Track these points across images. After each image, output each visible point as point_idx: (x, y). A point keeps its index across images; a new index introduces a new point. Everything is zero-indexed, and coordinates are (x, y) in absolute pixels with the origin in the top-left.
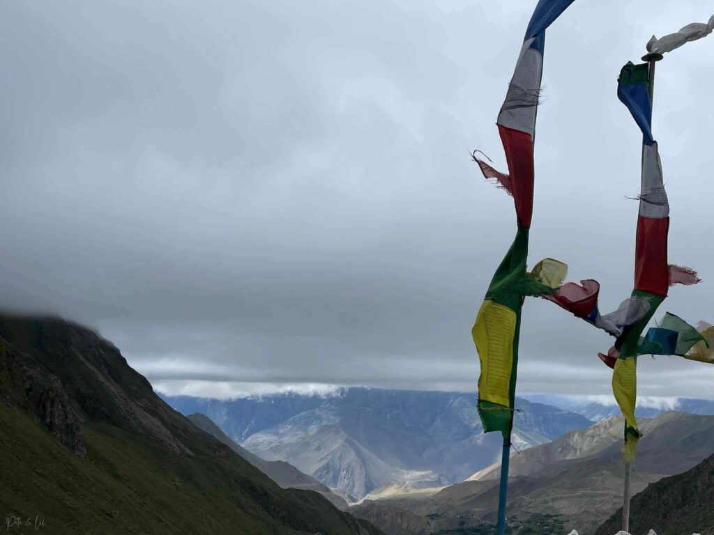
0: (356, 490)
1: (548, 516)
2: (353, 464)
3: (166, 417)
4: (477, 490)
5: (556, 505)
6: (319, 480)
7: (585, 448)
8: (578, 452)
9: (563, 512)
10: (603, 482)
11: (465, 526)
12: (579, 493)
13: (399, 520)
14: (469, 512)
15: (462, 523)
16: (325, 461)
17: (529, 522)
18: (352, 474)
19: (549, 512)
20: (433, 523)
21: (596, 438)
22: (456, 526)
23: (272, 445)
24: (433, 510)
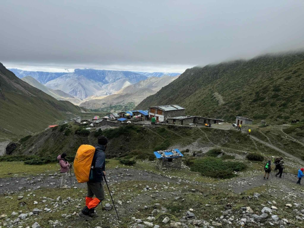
0: (82, 97)
1: (132, 103)
2: (81, 90)
3: (22, 84)
4: (116, 97)
5: (134, 100)
6: (71, 95)
7: (144, 85)
8: (142, 86)
9: (136, 101)
10: (146, 94)
11: (111, 106)
12: (140, 97)
13: (94, 105)
14: (113, 102)
15: (111, 105)
16: (72, 89)
17: (127, 104)
18: (81, 93)
19: (132, 102)
20: (103, 105)
21: (147, 83)
22: (109, 106)
23: (55, 85)
24: (104, 102)
